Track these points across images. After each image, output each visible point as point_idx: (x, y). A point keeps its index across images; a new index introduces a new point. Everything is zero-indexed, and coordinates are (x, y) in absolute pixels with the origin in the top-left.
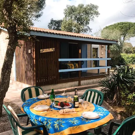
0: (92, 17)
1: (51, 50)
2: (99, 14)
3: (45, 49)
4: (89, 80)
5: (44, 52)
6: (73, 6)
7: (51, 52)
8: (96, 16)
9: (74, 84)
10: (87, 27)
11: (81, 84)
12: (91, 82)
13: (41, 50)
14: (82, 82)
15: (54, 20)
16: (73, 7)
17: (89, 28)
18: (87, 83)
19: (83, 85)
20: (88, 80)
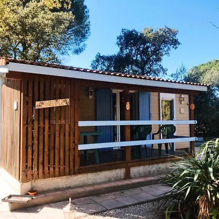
0: (166, 49)
1: (61, 103)
2: (179, 44)
3: (47, 102)
4: (151, 166)
5: (44, 106)
6: (133, 30)
7: (60, 107)
8: (173, 47)
9: (115, 175)
10: (158, 67)
11: (132, 175)
12: (154, 171)
13: (37, 103)
14: (134, 170)
15: (101, 55)
16: (134, 32)
17: (162, 68)
18: (145, 173)
19: (136, 178)
20: (147, 166)
